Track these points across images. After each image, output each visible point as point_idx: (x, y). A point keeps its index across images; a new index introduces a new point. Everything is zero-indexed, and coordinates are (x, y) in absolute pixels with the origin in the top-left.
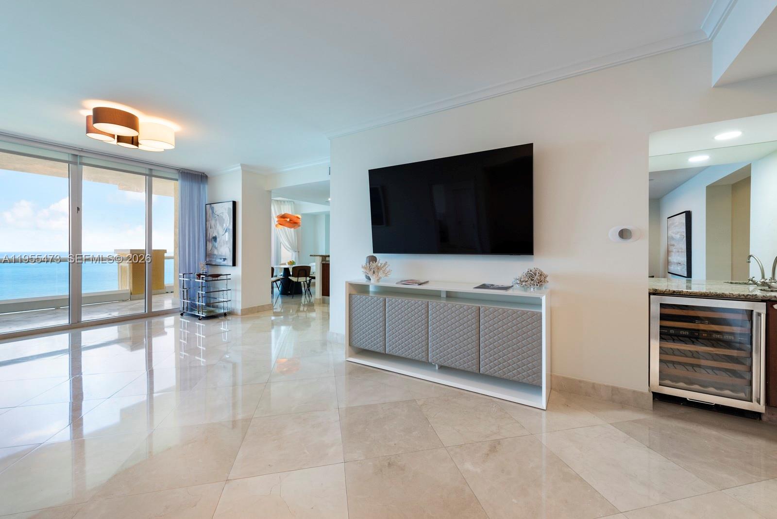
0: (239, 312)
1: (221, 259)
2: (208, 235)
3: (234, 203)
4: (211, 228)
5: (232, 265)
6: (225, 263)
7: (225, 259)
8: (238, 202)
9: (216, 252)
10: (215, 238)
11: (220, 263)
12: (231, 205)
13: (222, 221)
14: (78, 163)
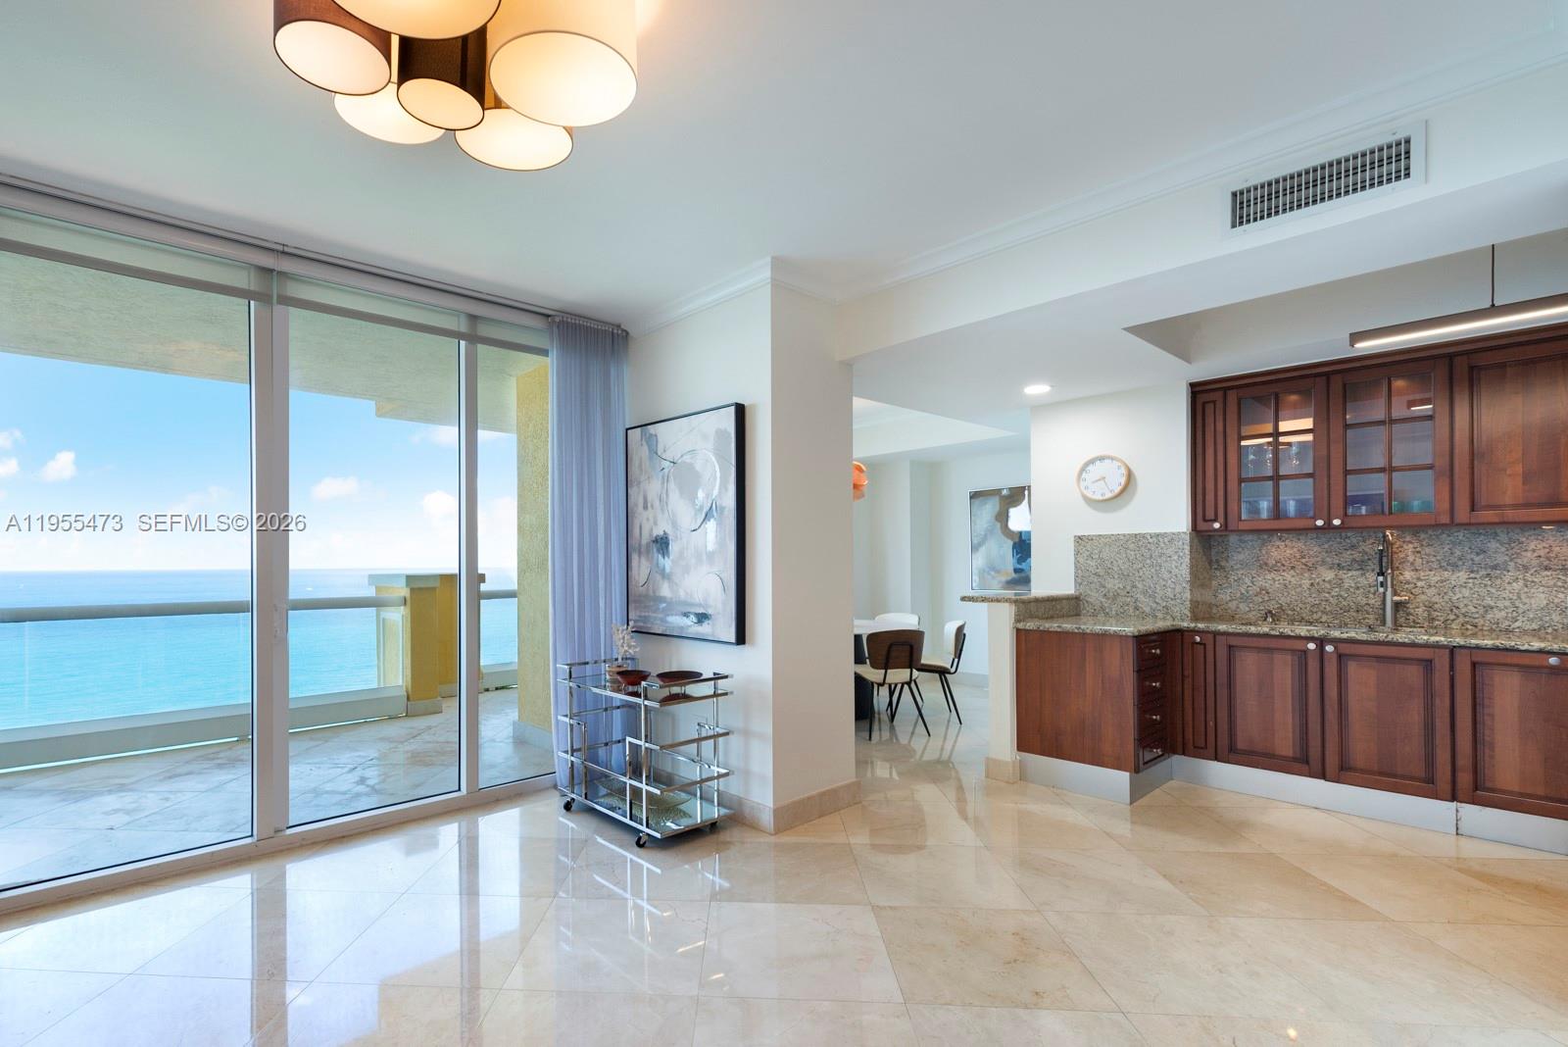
0: (767, 819)
1: (686, 615)
2: (636, 531)
3: (740, 411)
4: (645, 507)
5: (733, 640)
6: (705, 629)
7: (702, 618)
8: (753, 406)
9: (665, 591)
10: (662, 543)
11: (682, 628)
12: (728, 421)
13: (689, 480)
14: (275, 298)
